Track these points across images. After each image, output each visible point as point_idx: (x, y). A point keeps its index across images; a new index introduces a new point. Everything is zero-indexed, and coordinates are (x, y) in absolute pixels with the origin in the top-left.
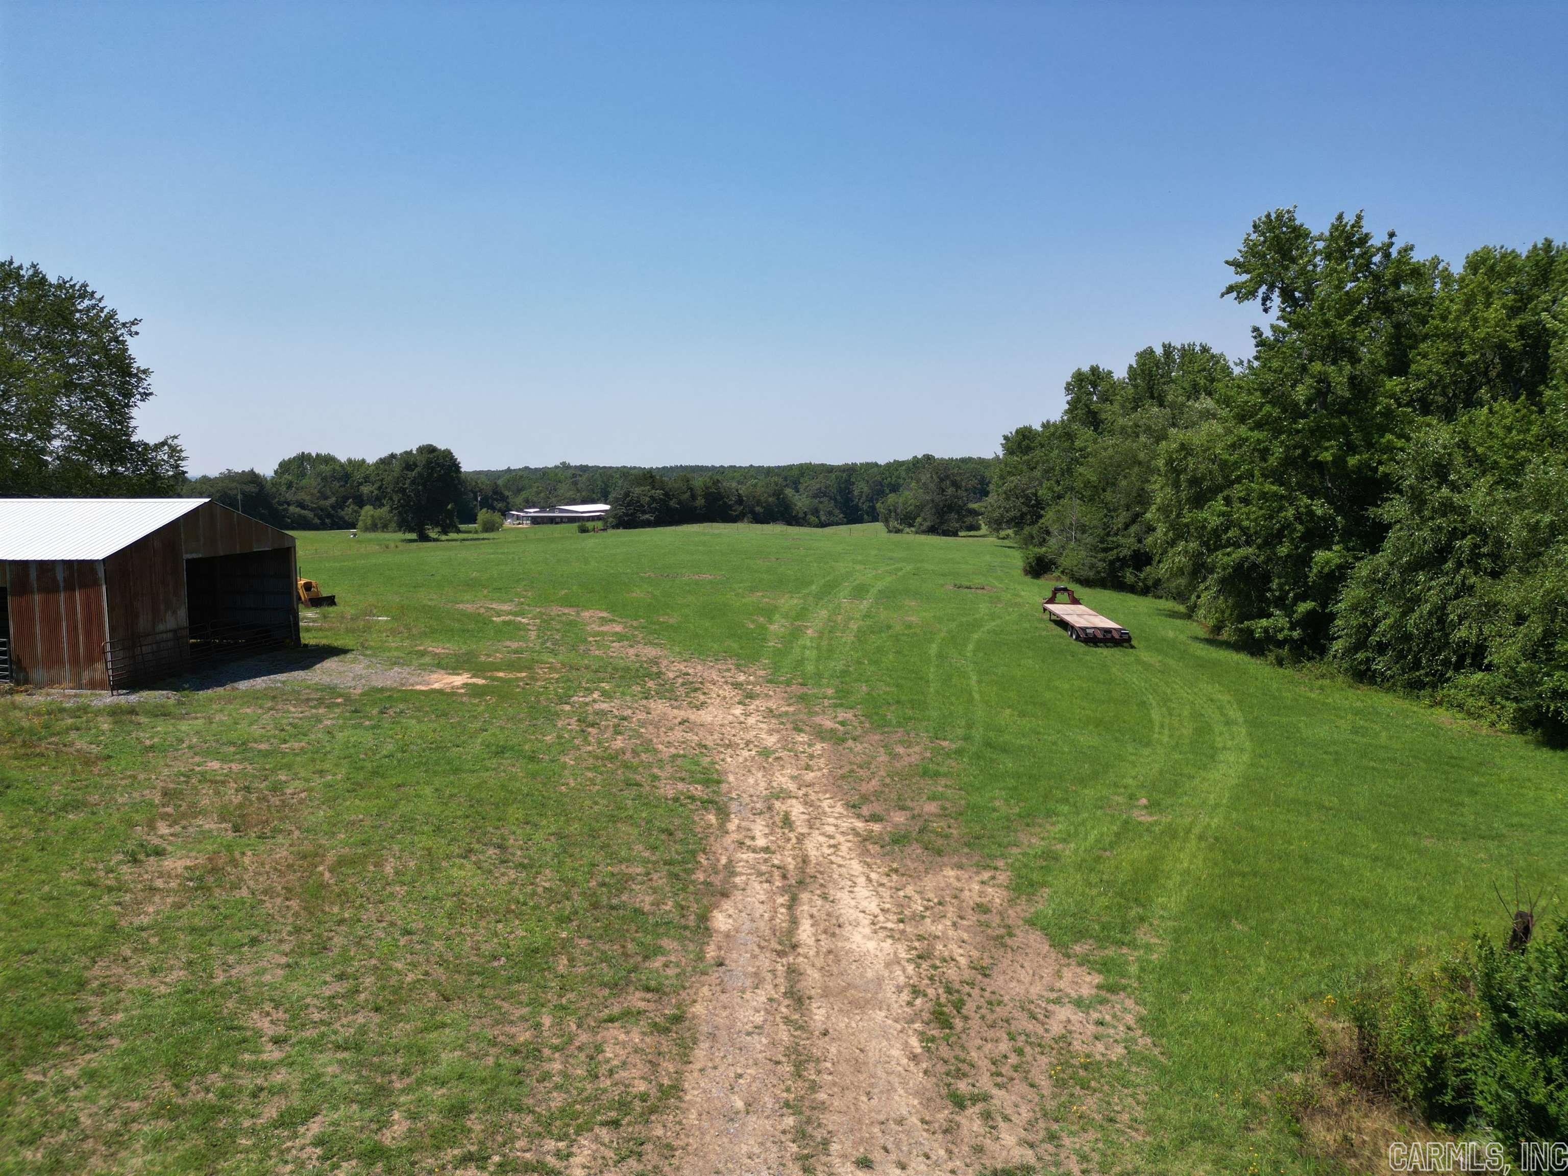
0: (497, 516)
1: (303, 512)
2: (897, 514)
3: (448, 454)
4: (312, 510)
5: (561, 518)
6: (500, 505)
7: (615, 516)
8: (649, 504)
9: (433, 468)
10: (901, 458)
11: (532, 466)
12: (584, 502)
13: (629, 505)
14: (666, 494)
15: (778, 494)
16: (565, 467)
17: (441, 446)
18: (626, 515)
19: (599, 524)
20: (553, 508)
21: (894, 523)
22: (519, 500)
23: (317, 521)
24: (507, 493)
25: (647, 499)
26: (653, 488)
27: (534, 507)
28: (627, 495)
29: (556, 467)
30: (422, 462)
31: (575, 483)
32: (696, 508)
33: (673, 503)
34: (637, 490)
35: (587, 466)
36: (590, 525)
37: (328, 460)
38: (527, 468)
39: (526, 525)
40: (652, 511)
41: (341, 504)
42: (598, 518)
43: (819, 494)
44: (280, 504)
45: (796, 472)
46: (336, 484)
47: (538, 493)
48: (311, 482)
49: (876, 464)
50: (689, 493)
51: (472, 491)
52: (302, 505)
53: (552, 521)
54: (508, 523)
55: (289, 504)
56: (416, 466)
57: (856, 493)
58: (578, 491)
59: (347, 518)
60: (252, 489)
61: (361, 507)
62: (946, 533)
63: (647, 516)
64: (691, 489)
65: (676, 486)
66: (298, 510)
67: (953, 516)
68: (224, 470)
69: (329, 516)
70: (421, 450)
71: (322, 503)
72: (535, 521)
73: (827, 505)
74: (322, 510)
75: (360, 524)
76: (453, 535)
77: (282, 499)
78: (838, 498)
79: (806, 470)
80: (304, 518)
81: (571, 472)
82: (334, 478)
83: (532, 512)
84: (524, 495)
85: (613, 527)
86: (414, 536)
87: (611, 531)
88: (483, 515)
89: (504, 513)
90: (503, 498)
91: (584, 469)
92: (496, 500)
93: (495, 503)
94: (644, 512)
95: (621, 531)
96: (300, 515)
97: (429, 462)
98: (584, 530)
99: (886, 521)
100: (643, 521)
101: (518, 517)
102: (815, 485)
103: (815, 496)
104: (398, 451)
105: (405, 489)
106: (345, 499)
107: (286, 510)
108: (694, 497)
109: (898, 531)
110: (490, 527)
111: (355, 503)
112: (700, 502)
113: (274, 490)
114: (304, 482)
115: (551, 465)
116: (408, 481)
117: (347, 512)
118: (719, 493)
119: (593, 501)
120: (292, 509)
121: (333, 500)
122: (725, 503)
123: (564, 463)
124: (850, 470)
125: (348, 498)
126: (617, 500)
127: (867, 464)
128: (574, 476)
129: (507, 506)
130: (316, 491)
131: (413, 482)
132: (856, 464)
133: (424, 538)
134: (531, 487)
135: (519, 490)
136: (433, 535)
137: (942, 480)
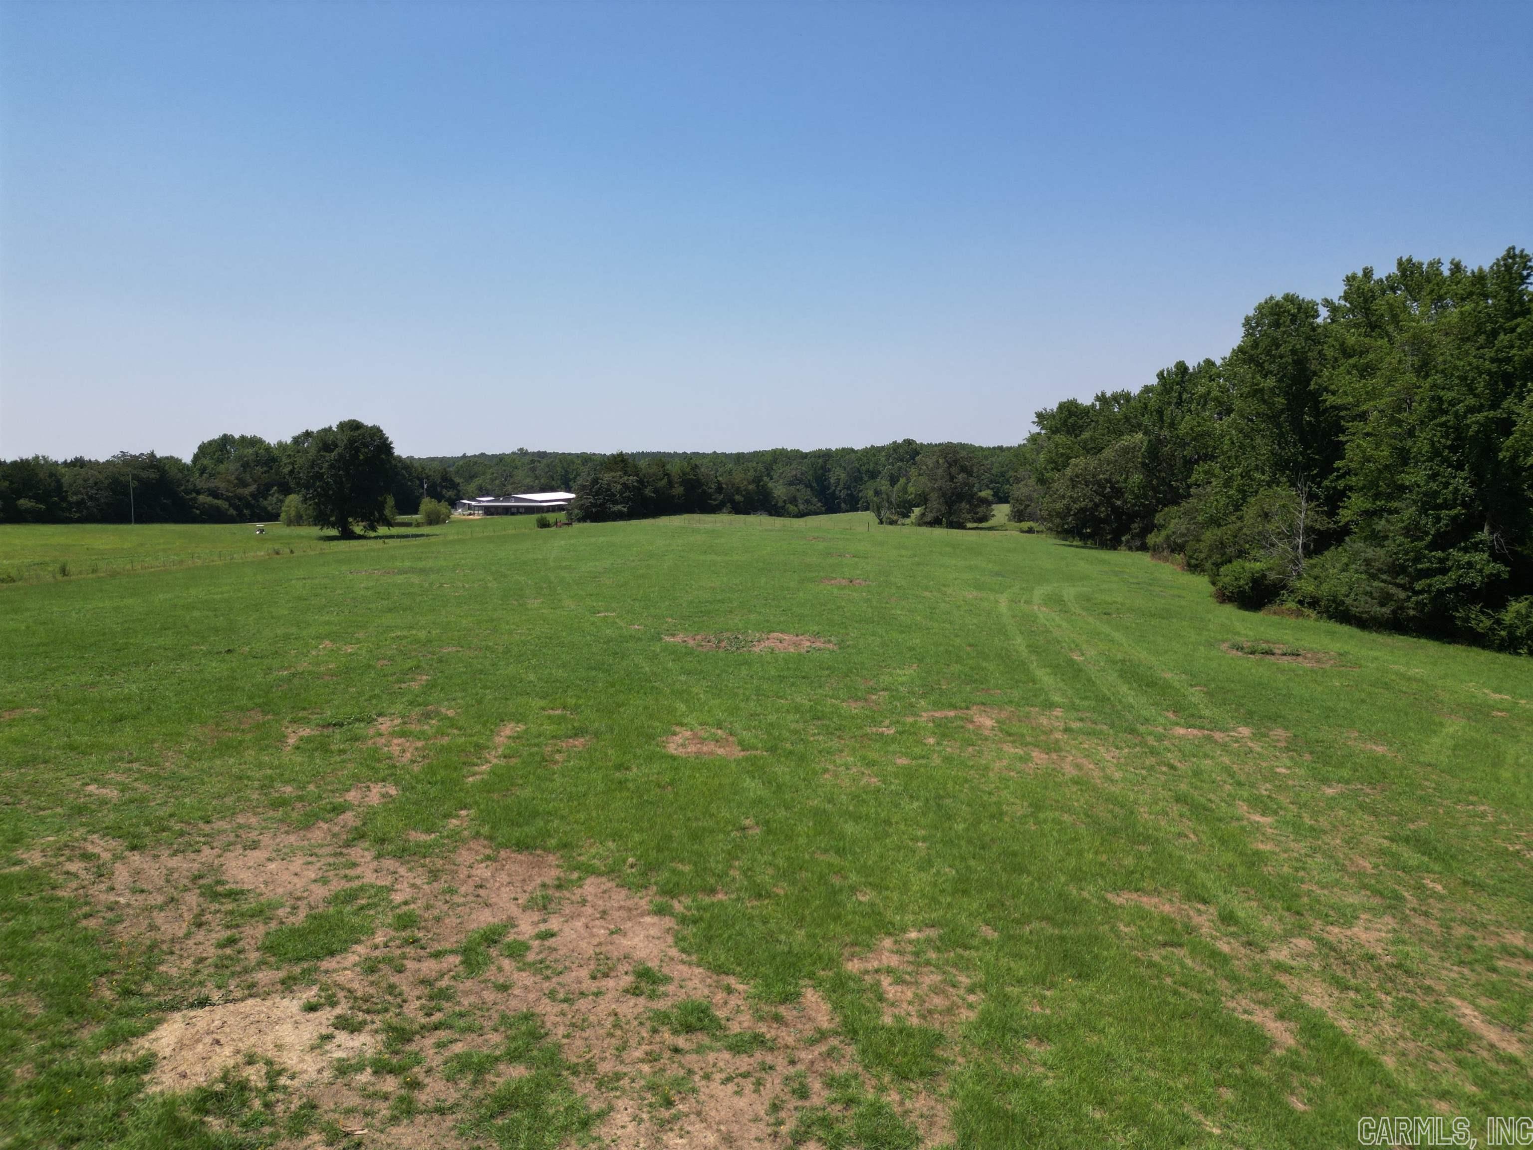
0: (443, 507)
1: (216, 501)
2: (890, 503)
3: (376, 432)
4: (227, 499)
5: (518, 507)
6: (451, 493)
7: (581, 507)
8: (621, 493)
9: (357, 450)
10: (879, 443)
11: (489, 452)
12: (543, 490)
13: (597, 493)
14: (640, 481)
15: (757, 480)
16: (523, 453)
17: (368, 422)
18: (594, 505)
19: (562, 516)
20: (507, 496)
21: (886, 513)
22: (472, 487)
23: (232, 512)
24: (457, 480)
25: (619, 487)
26: (626, 473)
27: (488, 495)
28: (595, 481)
29: (513, 453)
30: (343, 441)
31: (533, 470)
32: (674, 496)
33: (648, 492)
34: (607, 477)
35: (545, 453)
36: (551, 517)
37: (255, 442)
38: (483, 454)
39: (478, 516)
40: (625, 501)
41: (264, 491)
42: (560, 508)
43: (794, 482)
44: (187, 492)
45: (769, 458)
46: (259, 470)
47: (492, 480)
48: (230, 468)
49: (852, 450)
50: (666, 480)
51: (418, 478)
52: (214, 494)
53: (507, 511)
54: (458, 514)
55: (198, 493)
56: (336, 446)
57: (832, 481)
58: (536, 478)
59: (270, 508)
60: (152, 475)
61: (286, 495)
62: (951, 525)
63: (619, 507)
64: (667, 474)
65: (652, 471)
66: (209, 499)
67: (964, 505)
68: (117, 453)
69: (248, 505)
70: (342, 426)
71: (240, 491)
72: (489, 511)
73: (804, 493)
74: (240, 499)
75: (283, 515)
76: (382, 530)
77: (190, 487)
78: (815, 485)
79: (779, 457)
80: (218, 508)
81: (527, 459)
82: (258, 463)
83: (486, 501)
84: (477, 482)
85: (580, 520)
86: (334, 532)
87: (577, 526)
88: (427, 504)
89: (453, 504)
90: (454, 486)
91: (542, 455)
92: (446, 487)
93: (444, 491)
94: (615, 503)
95: (588, 525)
96: (211, 506)
97: (352, 441)
98: (544, 524)
99: (878, 511)
100: (614, 512)
101: (470, 507)
102: (791, 471)
103: (791, 484)
104: (315, 428)
105: (322, 474)
106: (268, 487)
107: (195, 499)
108: (670, 483)
109: (892, 523)
110: (434, 520)
111: (279, 491)
112: (678, 490)
113: (180, 475)
114: (222, 468)
115: (508, 451)
116: (326, 465)
117: (270, 503)
118: (698, 481)
119: (553, 489)
120: (202, 498)
121: (253, 488)
122: (704, 492)
123: (521, 450)
124: (825, 456)
125: (272, 486)
126: (583, 487)
127: (843, 449)
128: (533, 461)
129: (457, 495)
130: (232, 478)
131: (332, 466)
132: (830, 450)
133: (348, 535)
134: (484, 473)
135: (472, 477)
136: (358, 529)
137: (950, 465)
